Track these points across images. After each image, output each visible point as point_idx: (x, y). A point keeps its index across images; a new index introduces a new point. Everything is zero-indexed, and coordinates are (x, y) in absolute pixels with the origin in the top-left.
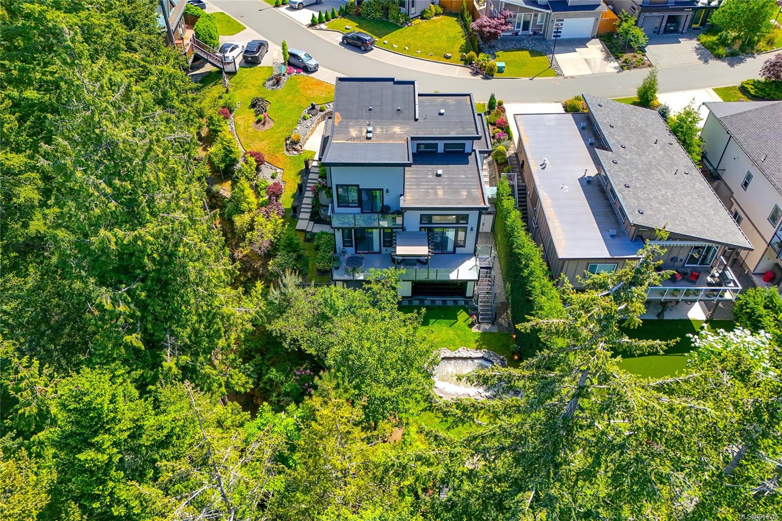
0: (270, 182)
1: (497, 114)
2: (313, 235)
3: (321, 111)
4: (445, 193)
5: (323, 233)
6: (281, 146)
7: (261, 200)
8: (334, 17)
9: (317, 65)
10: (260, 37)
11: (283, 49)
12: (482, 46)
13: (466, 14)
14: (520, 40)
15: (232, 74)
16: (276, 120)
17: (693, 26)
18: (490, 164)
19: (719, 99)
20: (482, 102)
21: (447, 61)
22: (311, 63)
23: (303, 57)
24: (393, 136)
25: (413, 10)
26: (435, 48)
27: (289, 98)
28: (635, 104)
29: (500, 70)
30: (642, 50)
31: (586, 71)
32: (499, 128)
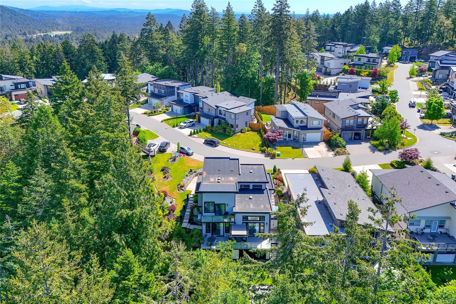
0: (170, 205)
1: (278, 174)
2: (190, 230)
3: (195, 172)
4: (253, 206)
5: (195, 229)
6: (175, 189)
7: (165, 213)
8: (200, 132)
9: (193, 153)
10: (166, 141)
11: (178, 145)
12: (269, 145)
13: (262, 131)
14: (288, 142)
15: (153, 156)
16: (173, 176)
17: (368, 137)
18: (275, 196)
19: (381, 168)
20: (270, 169)
21: (253, 151)
22: (190, 152)
23: (186, 149)
24: (230, 181)
25: (237, 129)
26: (247, 145)
27: (180, 167)
28: (342, 170)
29: (278, 155)
30: (344, 147)
31: (319, 156)
32: (278, 180)
